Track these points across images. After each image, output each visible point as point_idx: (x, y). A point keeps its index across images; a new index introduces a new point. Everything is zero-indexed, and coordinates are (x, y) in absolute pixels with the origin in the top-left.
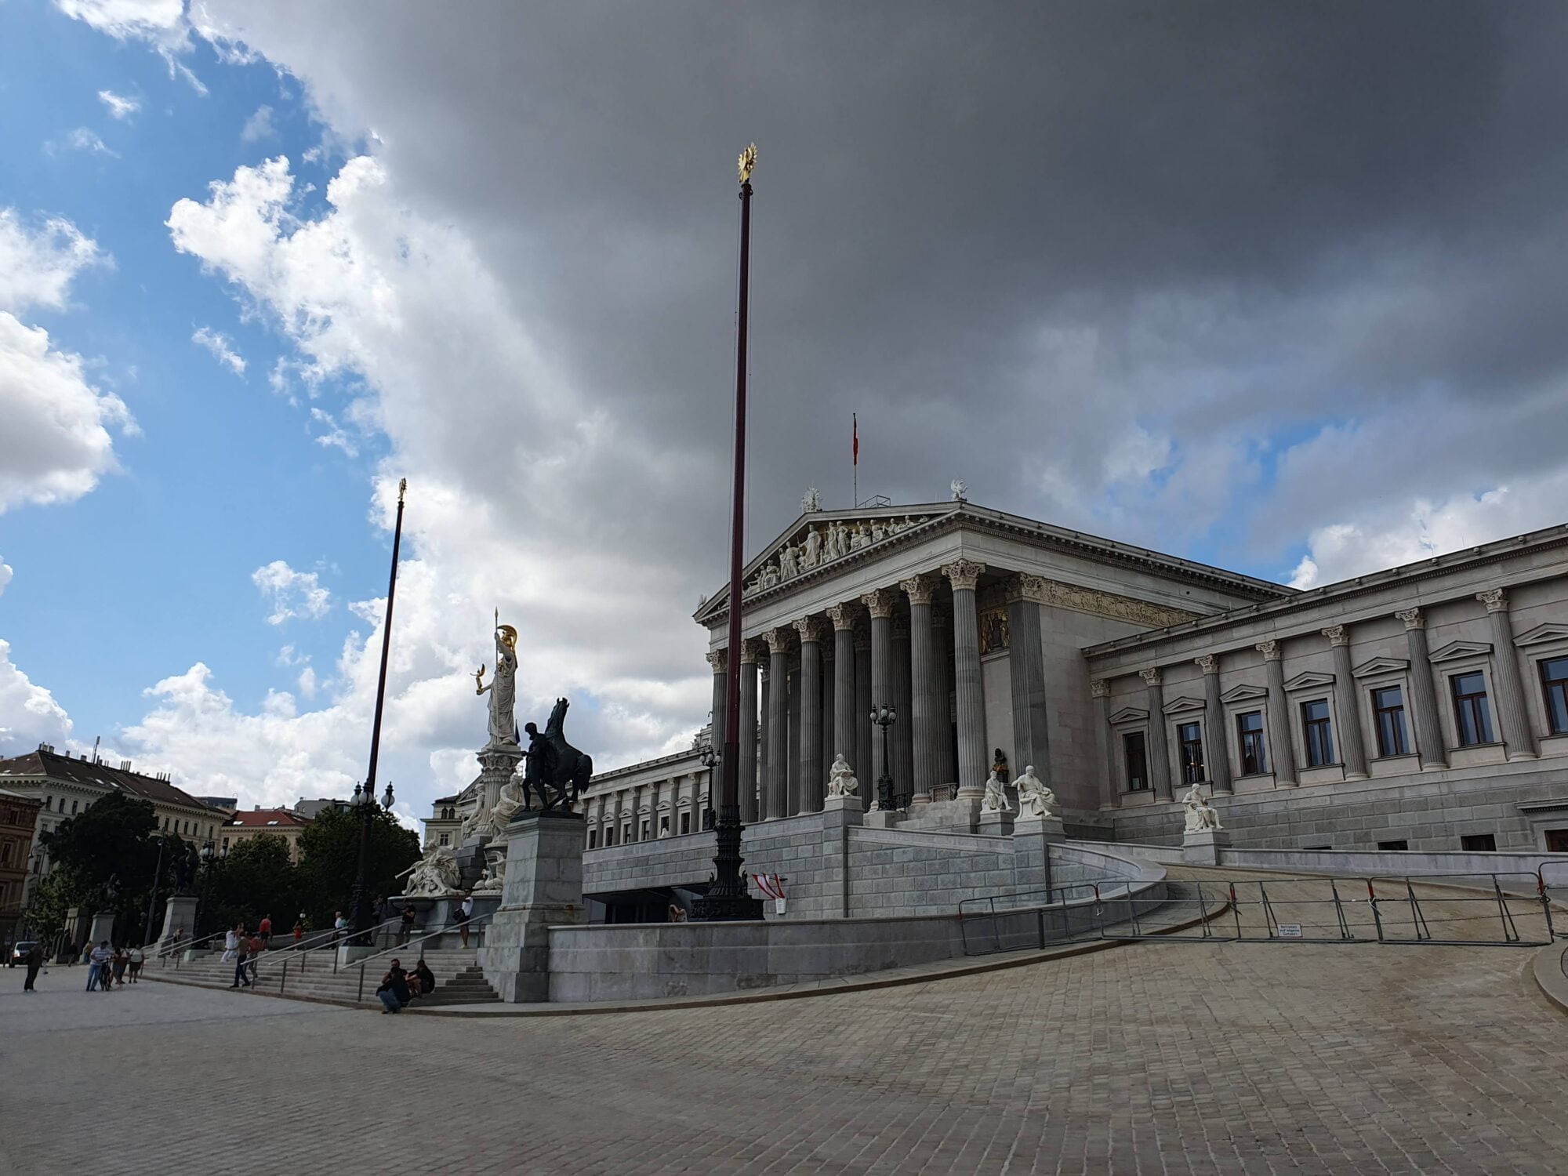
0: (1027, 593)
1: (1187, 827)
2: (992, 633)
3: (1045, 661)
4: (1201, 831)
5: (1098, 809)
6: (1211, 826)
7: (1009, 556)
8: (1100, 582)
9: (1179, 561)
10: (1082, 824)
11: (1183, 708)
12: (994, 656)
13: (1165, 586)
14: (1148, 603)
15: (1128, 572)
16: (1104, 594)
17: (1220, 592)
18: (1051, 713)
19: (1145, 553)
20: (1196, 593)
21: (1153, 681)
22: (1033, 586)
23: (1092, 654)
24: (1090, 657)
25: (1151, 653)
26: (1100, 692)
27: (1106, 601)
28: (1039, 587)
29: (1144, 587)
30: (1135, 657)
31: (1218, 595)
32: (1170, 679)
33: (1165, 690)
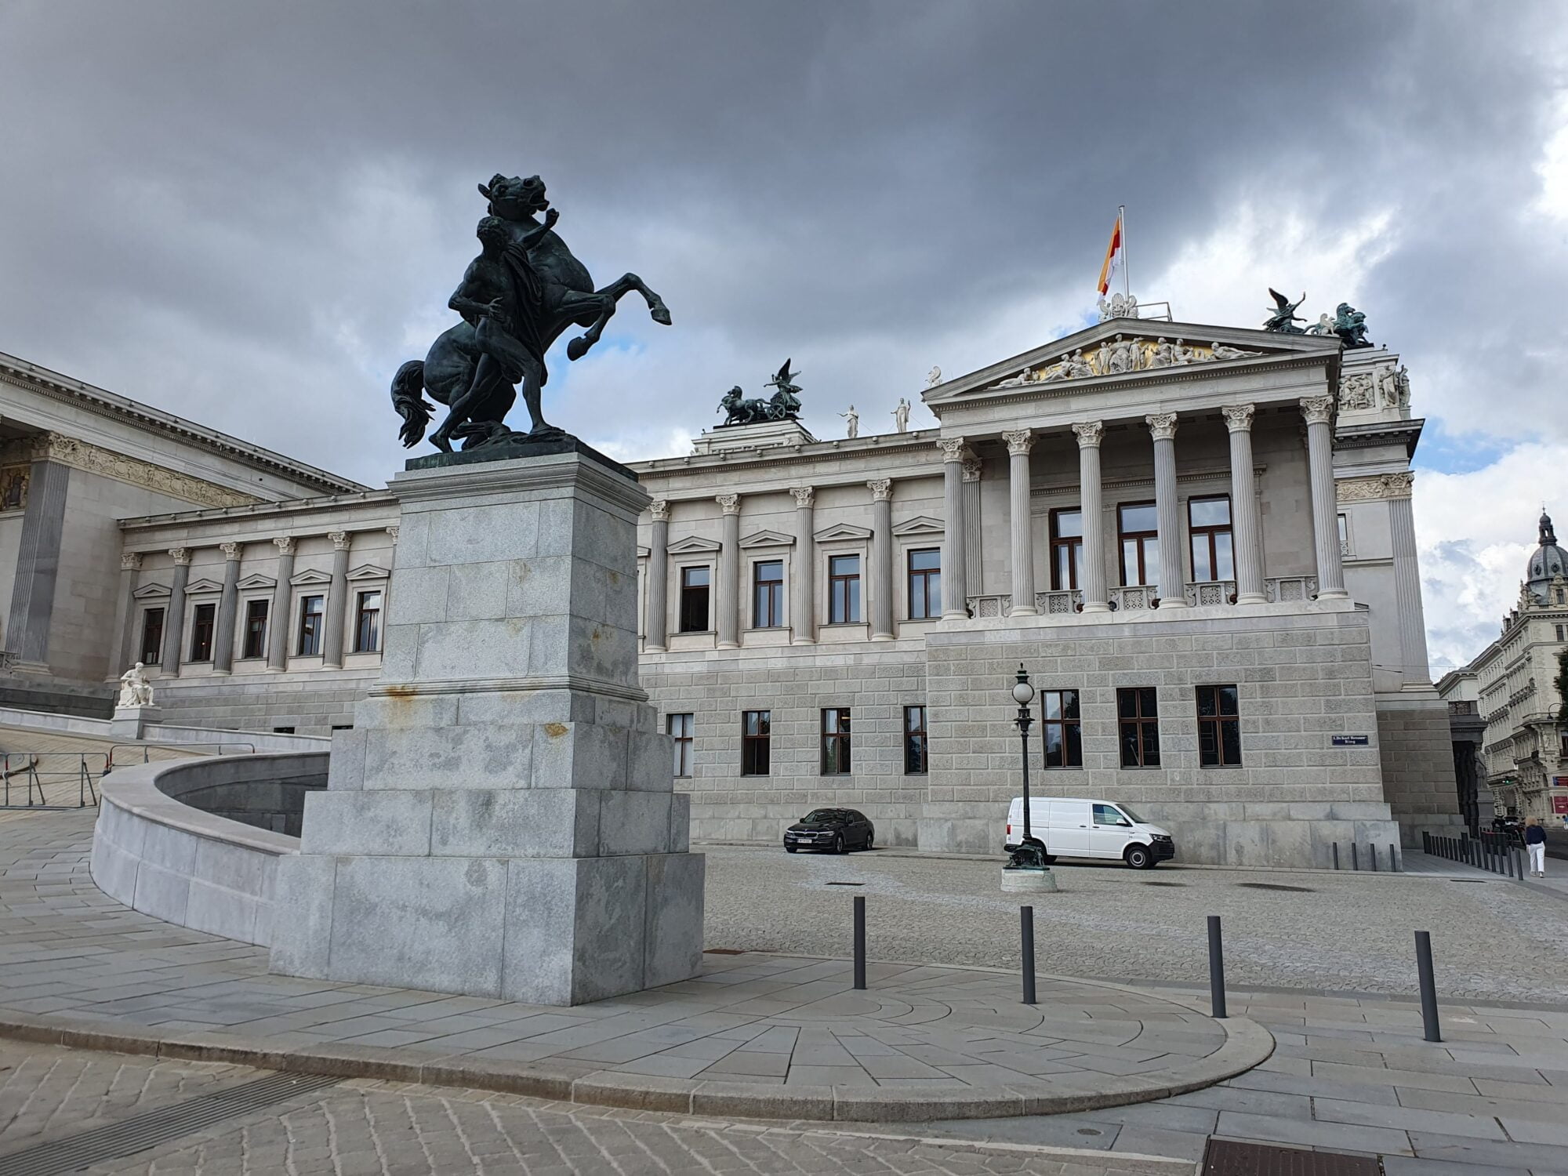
0: (55, 454)
1: (120, 703)
2: (11, 490)
3: (66, 528)
4: (131, 707)
5: (103, 680)
6: (143, 703)
7: (38, 412)
8: (155, 455)
9: (253, 448)
10: (73, 694)
11: (203, 590)
12: (8, 515)
13: (235, 470)
14: (210, 484)
15: (194, 451)
16: (157, 467)
17: (298, 483)
18: (62, 581)
19: (215, 434)
20: (269, 481)
21: (181, 561)
22: (66, 447)
23: (128, 527)
24: (125, 529)
25: (184, 533)
26: (129, 565)
27: (159, 476)
28: (73, 449)
29: (210, 467)
30: (169, 534)
31: (295, 485)
32: (199, 560)
33: (192, 571)
